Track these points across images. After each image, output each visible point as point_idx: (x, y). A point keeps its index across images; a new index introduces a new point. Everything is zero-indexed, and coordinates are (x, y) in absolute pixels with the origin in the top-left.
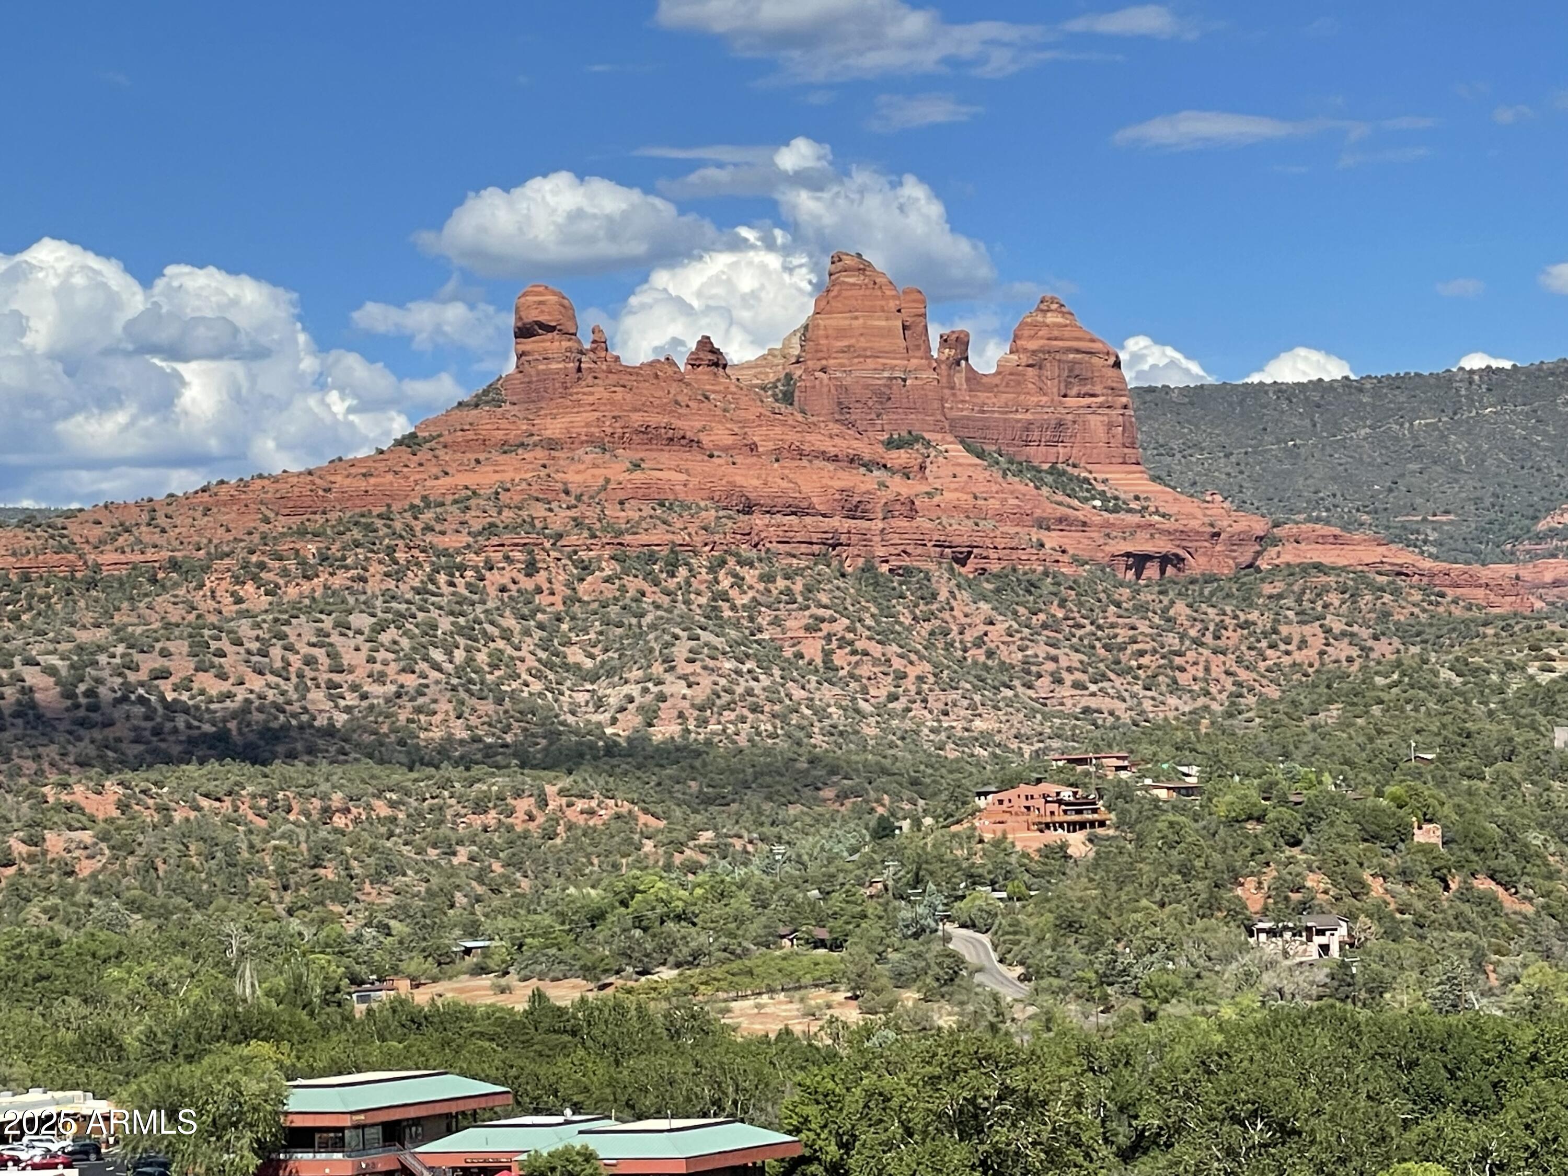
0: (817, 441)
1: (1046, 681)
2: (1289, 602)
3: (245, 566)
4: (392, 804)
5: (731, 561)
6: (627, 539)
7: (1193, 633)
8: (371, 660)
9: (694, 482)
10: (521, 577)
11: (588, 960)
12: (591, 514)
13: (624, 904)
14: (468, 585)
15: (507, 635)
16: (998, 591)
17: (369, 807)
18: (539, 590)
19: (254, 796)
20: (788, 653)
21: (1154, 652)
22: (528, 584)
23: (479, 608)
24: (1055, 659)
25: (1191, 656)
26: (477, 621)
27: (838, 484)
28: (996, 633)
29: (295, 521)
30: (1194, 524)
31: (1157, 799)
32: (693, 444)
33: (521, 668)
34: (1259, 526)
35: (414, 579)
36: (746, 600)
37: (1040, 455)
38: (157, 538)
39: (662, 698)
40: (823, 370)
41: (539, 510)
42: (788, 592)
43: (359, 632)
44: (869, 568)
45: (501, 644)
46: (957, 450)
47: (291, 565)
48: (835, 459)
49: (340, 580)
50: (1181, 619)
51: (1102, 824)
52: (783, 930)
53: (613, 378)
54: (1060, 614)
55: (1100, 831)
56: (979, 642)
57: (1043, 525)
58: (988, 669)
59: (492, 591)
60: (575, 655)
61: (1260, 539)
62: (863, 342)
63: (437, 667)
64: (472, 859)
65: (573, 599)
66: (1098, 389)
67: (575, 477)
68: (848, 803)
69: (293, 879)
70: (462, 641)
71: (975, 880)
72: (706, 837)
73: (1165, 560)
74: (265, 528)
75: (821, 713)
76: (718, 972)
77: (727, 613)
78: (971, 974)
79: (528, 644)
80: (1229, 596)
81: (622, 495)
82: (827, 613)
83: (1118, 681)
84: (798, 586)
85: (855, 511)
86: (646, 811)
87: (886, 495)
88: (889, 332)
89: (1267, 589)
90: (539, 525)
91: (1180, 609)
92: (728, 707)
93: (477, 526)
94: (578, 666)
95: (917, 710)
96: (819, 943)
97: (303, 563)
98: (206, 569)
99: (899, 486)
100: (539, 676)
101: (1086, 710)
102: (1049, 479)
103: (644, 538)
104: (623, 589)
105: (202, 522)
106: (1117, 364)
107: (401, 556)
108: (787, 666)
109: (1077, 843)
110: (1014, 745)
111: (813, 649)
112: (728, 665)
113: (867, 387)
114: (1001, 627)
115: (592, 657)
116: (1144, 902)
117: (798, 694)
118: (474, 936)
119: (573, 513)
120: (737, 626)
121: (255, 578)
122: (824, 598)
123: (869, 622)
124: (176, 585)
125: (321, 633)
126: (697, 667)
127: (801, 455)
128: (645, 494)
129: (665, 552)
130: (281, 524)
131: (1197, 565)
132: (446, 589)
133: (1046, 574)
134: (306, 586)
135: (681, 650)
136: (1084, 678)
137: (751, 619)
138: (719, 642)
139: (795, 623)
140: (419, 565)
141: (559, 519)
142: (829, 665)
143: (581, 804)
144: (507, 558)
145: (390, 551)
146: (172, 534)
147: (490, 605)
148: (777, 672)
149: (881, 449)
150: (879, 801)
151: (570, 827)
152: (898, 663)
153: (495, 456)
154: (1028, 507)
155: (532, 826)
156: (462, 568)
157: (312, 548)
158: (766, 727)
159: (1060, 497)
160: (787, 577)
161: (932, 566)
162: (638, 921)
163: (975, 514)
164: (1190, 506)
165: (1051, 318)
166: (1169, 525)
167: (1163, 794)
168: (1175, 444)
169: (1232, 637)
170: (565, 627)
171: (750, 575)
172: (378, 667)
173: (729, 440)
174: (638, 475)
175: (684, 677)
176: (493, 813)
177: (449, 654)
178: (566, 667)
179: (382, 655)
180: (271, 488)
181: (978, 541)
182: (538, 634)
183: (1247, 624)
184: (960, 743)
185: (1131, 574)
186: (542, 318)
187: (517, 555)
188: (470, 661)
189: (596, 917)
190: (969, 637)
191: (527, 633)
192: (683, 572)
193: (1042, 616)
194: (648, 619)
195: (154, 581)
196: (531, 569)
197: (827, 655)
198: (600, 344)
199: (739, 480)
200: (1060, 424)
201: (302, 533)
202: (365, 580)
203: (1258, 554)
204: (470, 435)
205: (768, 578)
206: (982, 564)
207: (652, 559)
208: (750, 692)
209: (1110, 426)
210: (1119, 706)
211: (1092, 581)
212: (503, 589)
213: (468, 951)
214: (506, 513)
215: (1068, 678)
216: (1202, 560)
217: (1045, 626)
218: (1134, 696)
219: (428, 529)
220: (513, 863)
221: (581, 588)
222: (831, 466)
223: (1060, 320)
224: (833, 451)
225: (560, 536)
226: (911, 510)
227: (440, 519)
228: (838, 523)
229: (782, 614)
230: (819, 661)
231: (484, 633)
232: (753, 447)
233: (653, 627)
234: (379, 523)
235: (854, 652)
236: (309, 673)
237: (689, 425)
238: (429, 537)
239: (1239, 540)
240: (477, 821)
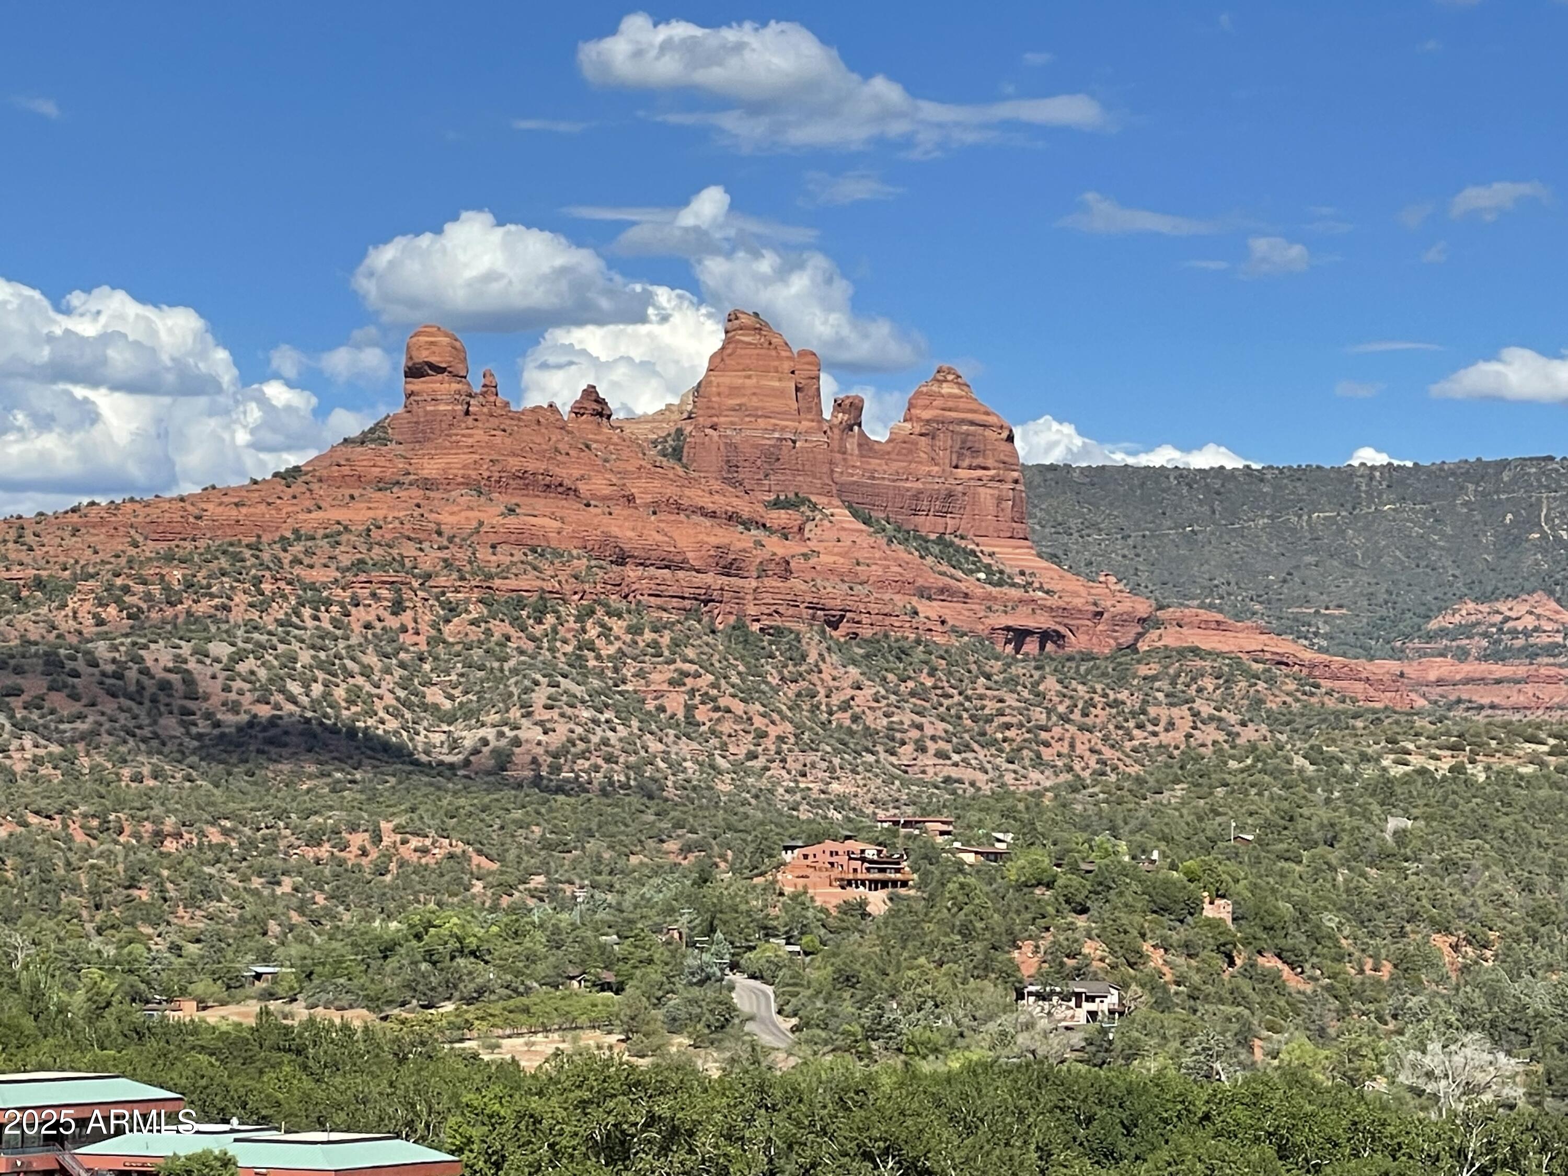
0: (696, 496)
1: (909, 748)
2: (1164, 684)
3: (109, 588)
4: (225, 832)
5: (600, 612)
6: (497, 582)
7: (1061, 709)
8: (227, 689)
9: (568, 529)
10: (386, 615)
11: (373, 990)
12: (462, 556)
13: (418, 937)
14: (333, 621)
15: (367, 672)
16: (867, 656)
17: (202, 834)
18: (404, 629)
19: (85, 816)
20: (650, 706)
21: (1021, 725)
22: (393, 622)
23: (342, 644)
24: (920, 727)
25: (1057, 731)
26: (338, 656)
27: (713, 541)
28: (863, 697)
29: (162, 546)
30: (1078, 602)
31: (963, 863)
32: (570, 492)
33: (379, 705)
34: (1143, 608)
35: (278, 611)
36: (612, 650)
37: (928, 525)
38: (24, 556)
39: (517, 742)
40: (714, 427)
41: (409, 549)
42: (655, 644)
43: (217, 660)
44: (740, 626)
45: (360, 680)
46: (843, 515)
47: (156, 590)
48: (713, 515)
49: (204, 607)
50: (1051, 695)
51: (904, 884)
52: (572, 971)
53: (495, 422)
54: (929, 683)
55: (902, 891)
56: (845, 706)
57: (924, 594)
58: (851, 733)
59: (357, 627)
60: (434, 695)
61: (1142, 621)
62: (755, 402)
63: (293, 700)
64: (296, 889)
65: (437, 640)
66: (990, 463)
67: (449, 519)
68: (691, 857)
69: (106, 898)
70: (321, 675)
71: (769, 932)
72: (538, 881)
73: (1045, 636)
74: (132, 551)
75: (676, 767)
76: (496, 1009)
77: (592, 663)
78: (743, 1022)
79: (388, 682)
80: (1105, 674)
81: (493, 539)
82: (692, 668)
83: (981, 753)
84: (665, 639)
85: (730, 568)
86: (480, 852)
87: (761, 555)
88: (782, 393)
89: (1143, 670)
90: (408, 564)
91: (1051, 685)
92: (583, 755)
93: (346, 561)
94: (436, 707)
95: (776, 770)
96: (605, 987)
97: (167, 589)
98: (70, 589)
99: (776, 547)
100: (396, 715)
101: (947, 780)
102: (936, 549)
103: (513, 583)
104: (488, 633)
105: (70, 542)
106: (1010, 439)
107: (267, 587)
108: (647, 718)
109: (878, 902)
110: (869, 810)
111: (675, 703)
112: (586, 714)
113: (756, 446)
114: (868, 692)
115: (451, 698)
117: (655, 746)
118: (266, 961)
119: (445, 554)
120: (601, 675)
121: (118, 601)
122: (690, 653)
123: (735, 679)
124: (40, 604)
125: (178, 659)
126: (555, 714)
127: (679, 508)
128: (519, 539)
129: (535, 597)
130: (149, 549)
131: (1077, 643)
132: (310, 623)
133: (918, 642)
134: (169, 612)
135: (540, 697)
136: (948, 747)
137: (616, 670)
138: (579, 690)
139: (660, 677)
140: (285, 597)
141: (429, 560)
142: (691, 721)
143: (415, 842)
144: (374, 595)
145: (257, 582)
146: (39, 552)
147: (354, 641)
148: (635, 723)
149: (761, 509)
150: (723, 857)
151: (402, 864)
152: (759, 722)
153: (370, 492)
154: (909, 576)
155: (364, 861)
156: (328, 603)
157: (178, 574)
158: (619, 777)
159: (944, 567)
160: (655, 630)
161: (802, 627)
162: (429, 956)
163: (851, 578)
164: (1074, 584)
165: (946, 389)
166: (1052, 602)
167: (969, 858)
168: (1074, 523)
169: (1100, 715)
170: (427, 667)
171: (618, 626)
172: (233, 696)
173: (607, 491)
174: (512, 521)
175: (540, 723)
176: (327, 846)
177: (307, 687)
178: (425, 707)
179: (238, 684)
180: (142, 512)
181: (850, 603)
182: (398, 672)
183: (1117, 703)
184: (815, 804)
185: (1010, 648)
186: (433, 359)
187: (384, 593)
188: (326, 695)
189: (387, 951)
190: (835, 701)
191: (388, 671)
192: (550, 619)
193: (911, 684)
194: (512, 663)
195: (17, 598)
196: (398, 607)
197: (690, 709)
198: (490, 389)
199: (615, 531)
200: (950, 495)
201: (169, 558)
202: (229, 610)
203: (1140, 635)
204: (346, 470)
205: (635, 630)
206: (854, 628)
207: (520, 604)
208: (605, 742)
209: (1000, 500)
210: (981, 777)
211: (963, 651)
212: (368, 626)
213: (258, 976)
214: (376, 550)
215: (932, 747)
216: (1083, 638)
217: (913, 694)
218: (997, 768)
219: (296, 561)
220: (337, 896)
221: (447, 629)
222: (707, 522)
223: (956, 391)
224: (711, 507)
225: (429, 576)
226: (785, 569)
227: (308, 552)
228: (712, 579)
229: (647, 667)
230: (681, 716)
231: (344, 668)
232: (630, 499)
233: (515, 671)
234: (247, 553)
235: (717, 709)
236: (163, 698)
237: (567, 473)
238: (297, 570)
239: (1121, 621)
240: (311, 853)
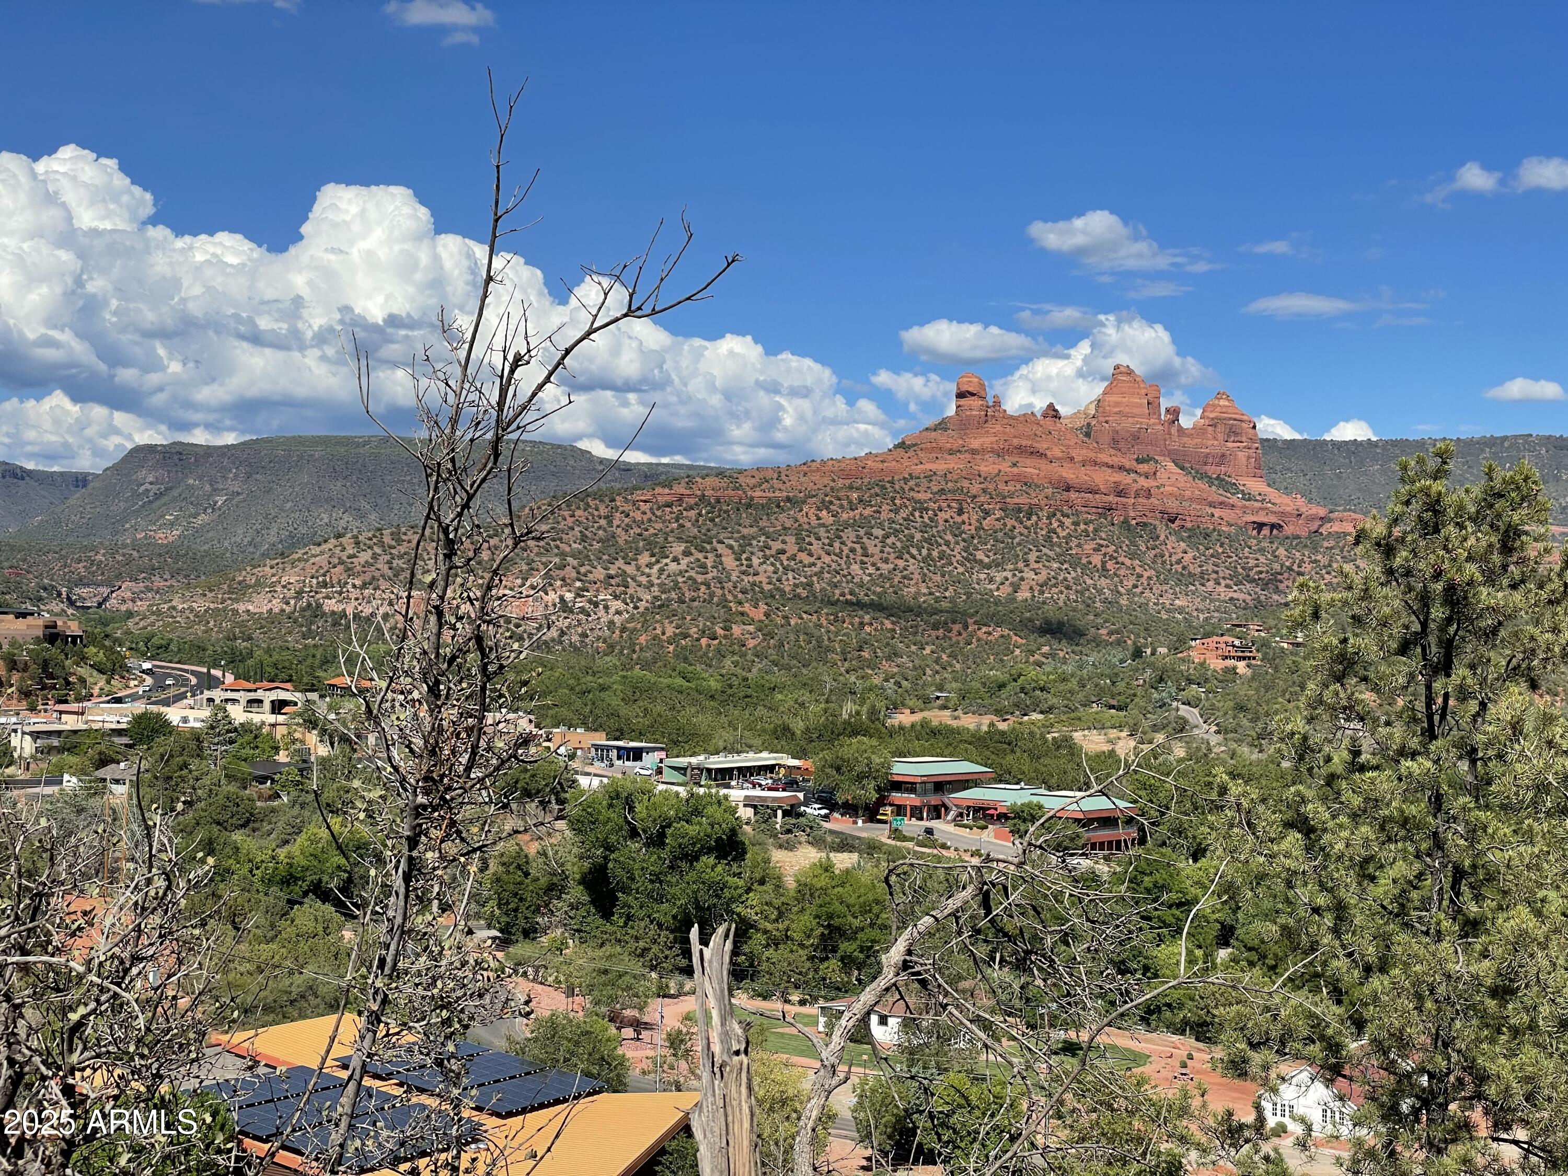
0: (1103, 457)
1: (1211, 583)
2: (1337, 551)
3: (823, 502)
4: (893, 623)
5: (1059, 515)
6: (1008, 500)
7: (1287, 564)
8: (882, 552)
9: (1042, 474)
10: (955, 515)
11: (999, 707)
12: (991, 487)
13: (1015, 680)
14: (930, 518)
15: (947, 543)
16: (1189, 537)
17: (882, 624)
18: (964, 523)
19: (827, 614)
20: (1084, 561)
21: (1267, 572)
22: (959, 519)
23: (934, 530)
24: (1217, 572)
25: (1286, 575)
26: (933, 536)
27: (1112, 479)
28: (1188, 557)
29: (848, 482)
30: (1288, 509)
31: (1283, 648)
32: (1042, 455)
33: (954, 560)
34: (1322, 512)
35: (904, 513)
36: (1064, 534)
37: (1212, 470)
38: (781, 486)
39: (1022, 579)
40: (1107, 422)
41: (966, 484)
42: (1086, 531)
43: (877, 538)
44: (1125, 522)
45: (944, 548)
46: (1171, 465)
47: (845, 503)
48: (1112, 467)
49: (868, 512)
50: (1282, 557)
51: (1254, 658)
52: (1094, 699)
53: (1006, 421)
54: (1220, 550)
55: (1253, 662)
56: (1179, 562)
57: (1211, 505)
58: (1182, 575)
59: (941, 522)
60: (980, 555)
61: (1322, 518)
62: (1127, 410)
63: (913, 557)
64: (933, 652)
65: (980, 528)
66: (1244, 439)
67: (983, 469)
68: (1113, 637)
69: (849, 656)
70: (926, 545)
71: (1190, 681)
72: (1046, 649)
73: (1273, 526)
74: (832, 484)
75: (1100, 592)
76: (1064, 718)
77: (1055, 540)
78: (1192, 728)
79: (958, 548)
80: (1306, 546)
81: (1006, 479)
82: (1105, 543)
83: (1248, 586)
84: (1091, 528)
85: (1120, 493)
86: (1016, 635)
87: (1136, 486)
88: (1141, 405)
89: (1326, 544)
90: (965, 491)
91: (1281, 552)
92: (1055, 586)
93: (935, 489)
94: (981, 561)
95: (1147, 594)
96: (1112, 707)
97: (850, 502)
98: (804, 502)
99: (1143, 482)
100: (962, 565)
101: (1231, 599)
102: (1216, 482)
103: (1016, 500)
104: (1005, 525)
105: (803, 479)
106: (1254, 427)
107: (897, 502)
108: (1084, 567)
109: (1241, 666)
110: (1195, 614)
111: (1097, 560)
112: (1055, 565)
113: (1128, 431)
114: (1190, 555)
115: (988, 557)
116: (1280, 700)
117: (1089, 582)
118: (941, 691)
119: (982, 486)
120: (1060, 546)
121: (827, 508)
122: (1103, 535)
123: (1125, 548)
124: (790, 509)
125: (857, 536)
126: (1040, 565)
127: (1096, 464)
128: (1017, 478)
129: (1027, 507)
130: (840, 483)
131: (1289, 530)
132: (919, 519)
133: (1214, 530)
134: (851, 514)
135: (1032, 557)
136: (1231, 583)
137: (1067, 543)
138: (1051, 554)
139: (1089, 547)
140: (906, 507)
141: (975, 489)
142: (1104, 568)
143: (984, 629)
144: (949, 506)
145: (893, 499)
146: (788, 484)
147: (940, 528)
148: (1079, 570)
149: (1135, 463)
150: (1129, 637)
151: (979, 640)
152: (1138, 570)
153: (946, 456)
154: (1205, 496)
155: (960, 638)
156: (927, 509)
157: (855, 495)
158: (1073, 597)
159: (1221, 491)
160: (1086, 524)
161: (1157, 523)
162: (1022, 690)
163: (1180, 498)
164: (1286, 500)
165: (1222, 402)
166: (1276, 509)
167: (1285, 645)
168: (1278, 468)
169: (1307, 568)
170: (975, 541)
171: (1067, 522)
172: (885, 555)
173: (1060, 455)
174: (1015, 470)
175: (1033, 570)
176: (941, 631)
177: (920, 551)
178: (975, 561)
179: (887, 549)
180: (837, 465)
181: (1181, 511)
182: (962, 544)
183: (1316, 561)
184: (1168, 611)
185: (1255, 532)
186: (970, 389)
187: (954, 505)
188: (929, 555)
189: (1002, 686)
190: (1174, 559)
191: (957, 543)
192: (1034, 518)
193: (1211, 551)
194: (1017, 540)
195: (778, 506)
196: (960, 512)
197: (1104, 563)
198: (997, 403)
199: (1065, 475)
200: (1223, 455)
201: (851, 488)
202: (879, 512)
203: (1321, 526)
204: (934, 445)
205: (1076, 524)
206: (1183, 523)
207: (1019, 510)
208: (1065, 579)
209: (1249, 458)
210: (1248, 598)
211: (1237, 535)
212: (946, 521)
213: (938, 698)
214: (950, 484)
215: (1223, 583)
216: (1291, 527)
217: (1212, 556)
218: (1256, 593)
219: (912, 489)
220: (952, 655)
221: (985, 523)
222: (1110, 470)
223: (1227, 403)
224: (1111, 463)
225: (975, 497)
226: (1149, 494)
227: (917, 485)
228: (1111, 498)
229: (1082, 542)
230: (1099, 566)
231: (937, 542)
232: (1072, 459)
233: (1019, 544)
234: (888, 485)
235: (1117, 563)
236: (852, 556)
237: (1041, 446)
238: (912, 494)
239: (1312, 518)
240: (934, 633)
